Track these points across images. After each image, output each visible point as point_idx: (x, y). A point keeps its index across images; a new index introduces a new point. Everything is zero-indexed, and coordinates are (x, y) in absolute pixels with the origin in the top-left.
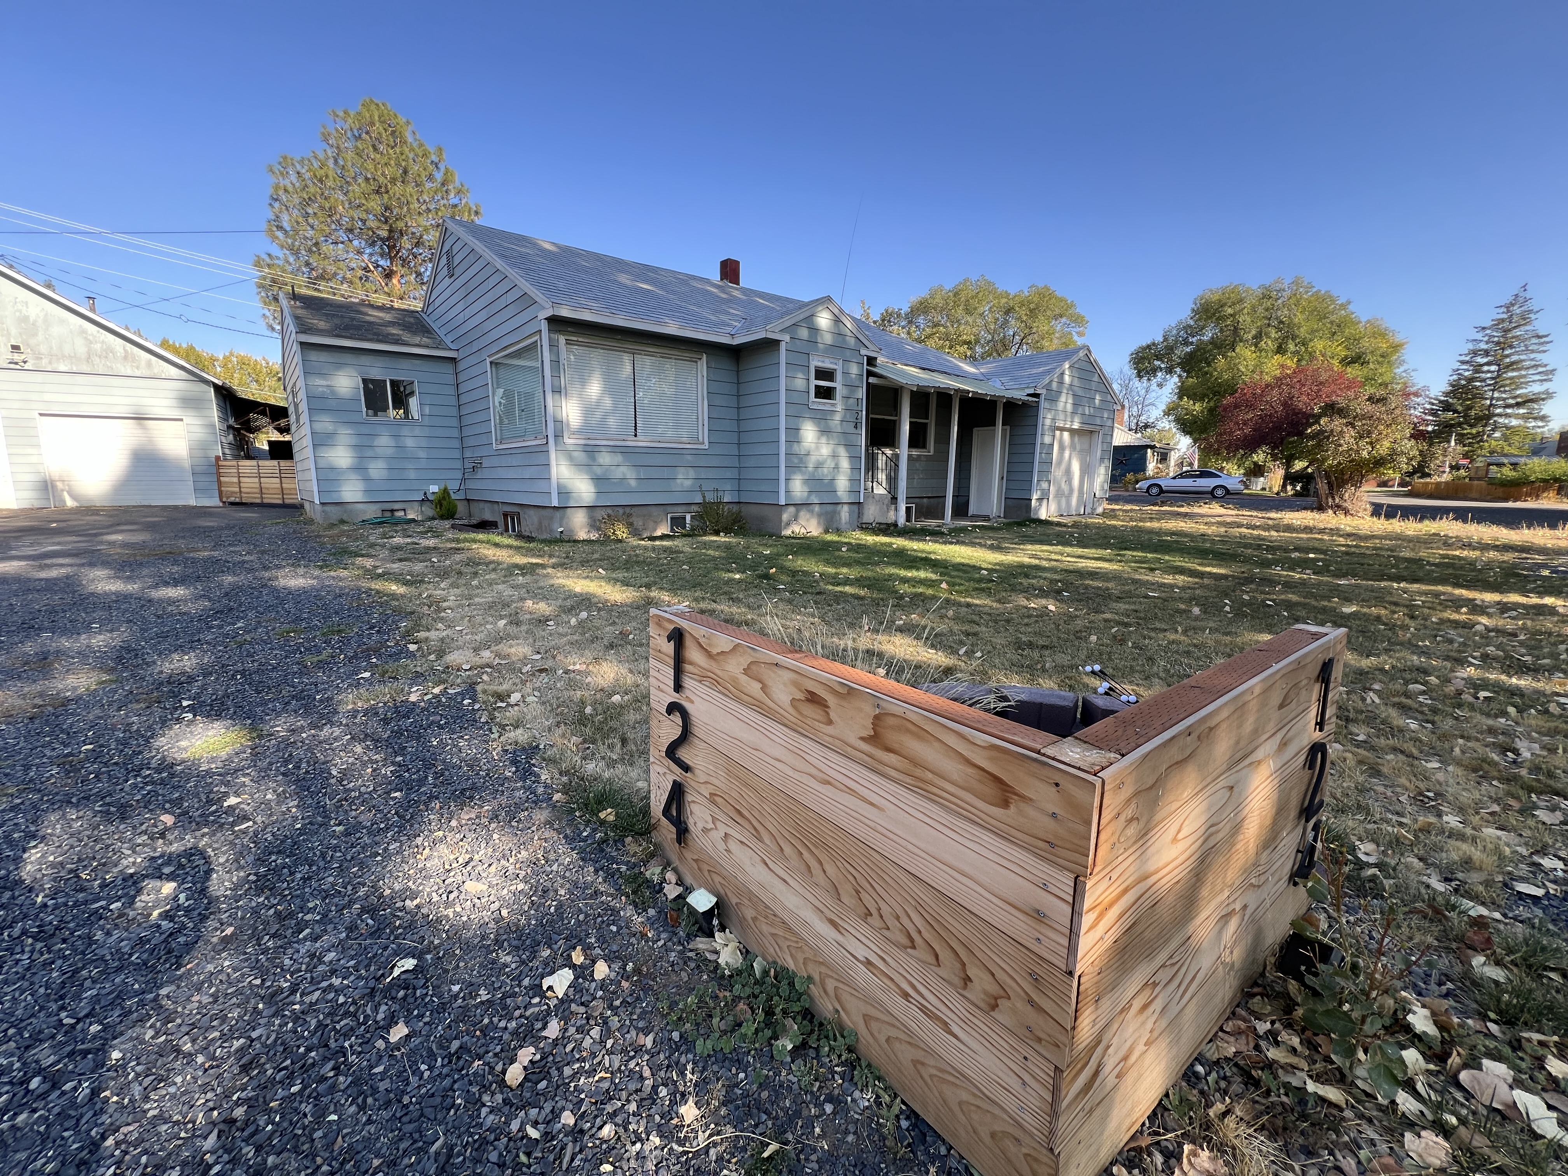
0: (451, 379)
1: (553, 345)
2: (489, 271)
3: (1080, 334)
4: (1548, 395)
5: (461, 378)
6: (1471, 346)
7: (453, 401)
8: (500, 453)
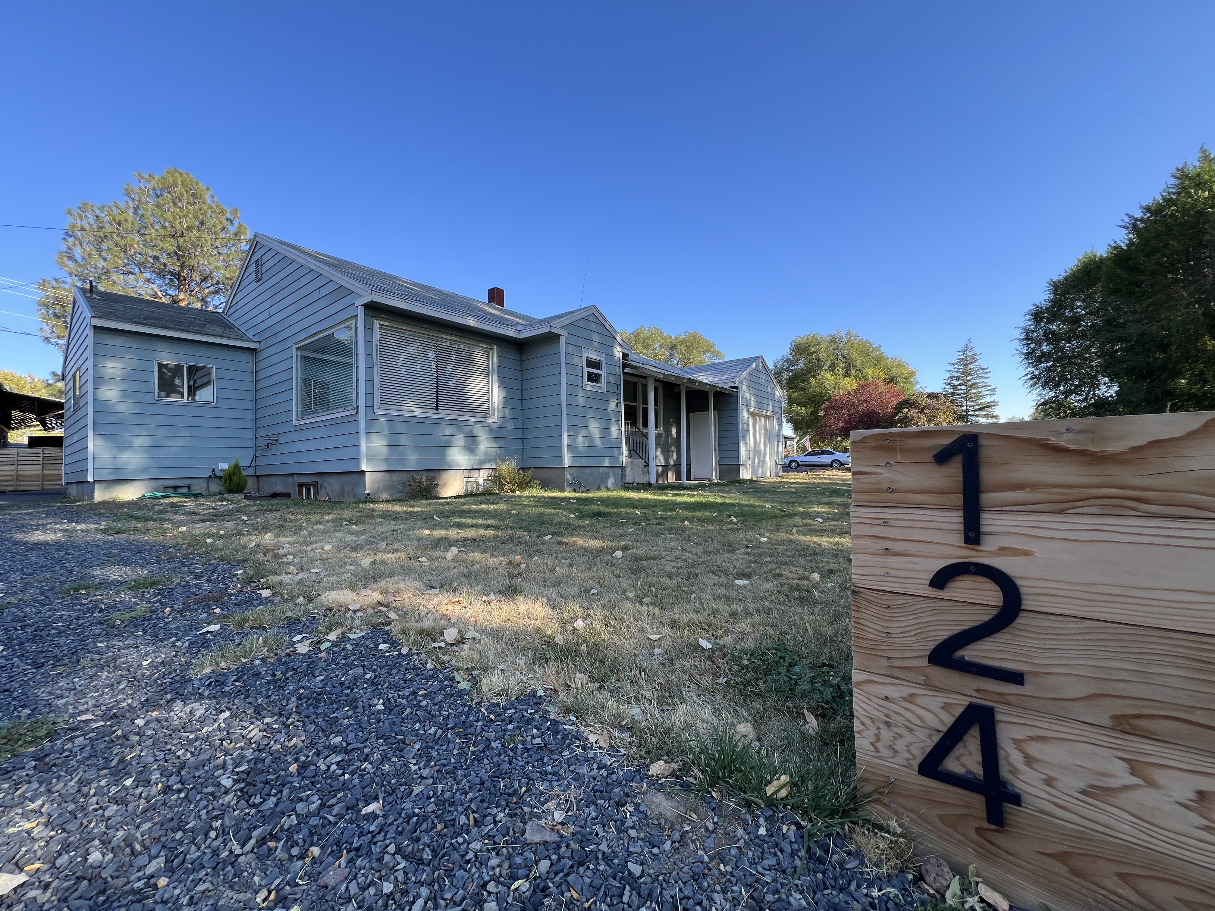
0: (250, 367)
1: (369, 328)
2: (303, 271)
4: (995, 404)
5: (261, 366)
6: (949, 374)
7: (251, 387)
8: (299, 429)
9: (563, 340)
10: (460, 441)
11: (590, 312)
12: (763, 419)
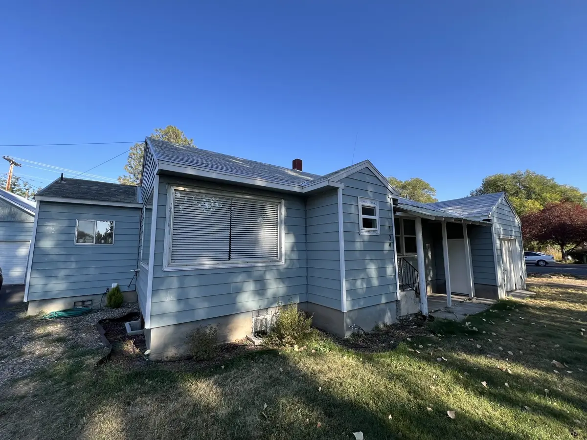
0: (138, 219)
1: (163, 194)
3: (433, 195)
5: (142, 219)
7: (138, 232)
9: (340, 192)
10: (250, 286)
11: (364, 166)
12: (506, 242)
